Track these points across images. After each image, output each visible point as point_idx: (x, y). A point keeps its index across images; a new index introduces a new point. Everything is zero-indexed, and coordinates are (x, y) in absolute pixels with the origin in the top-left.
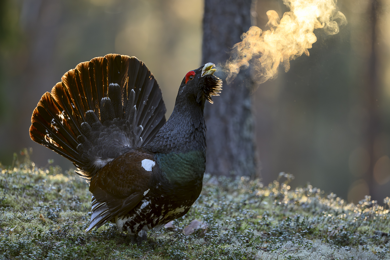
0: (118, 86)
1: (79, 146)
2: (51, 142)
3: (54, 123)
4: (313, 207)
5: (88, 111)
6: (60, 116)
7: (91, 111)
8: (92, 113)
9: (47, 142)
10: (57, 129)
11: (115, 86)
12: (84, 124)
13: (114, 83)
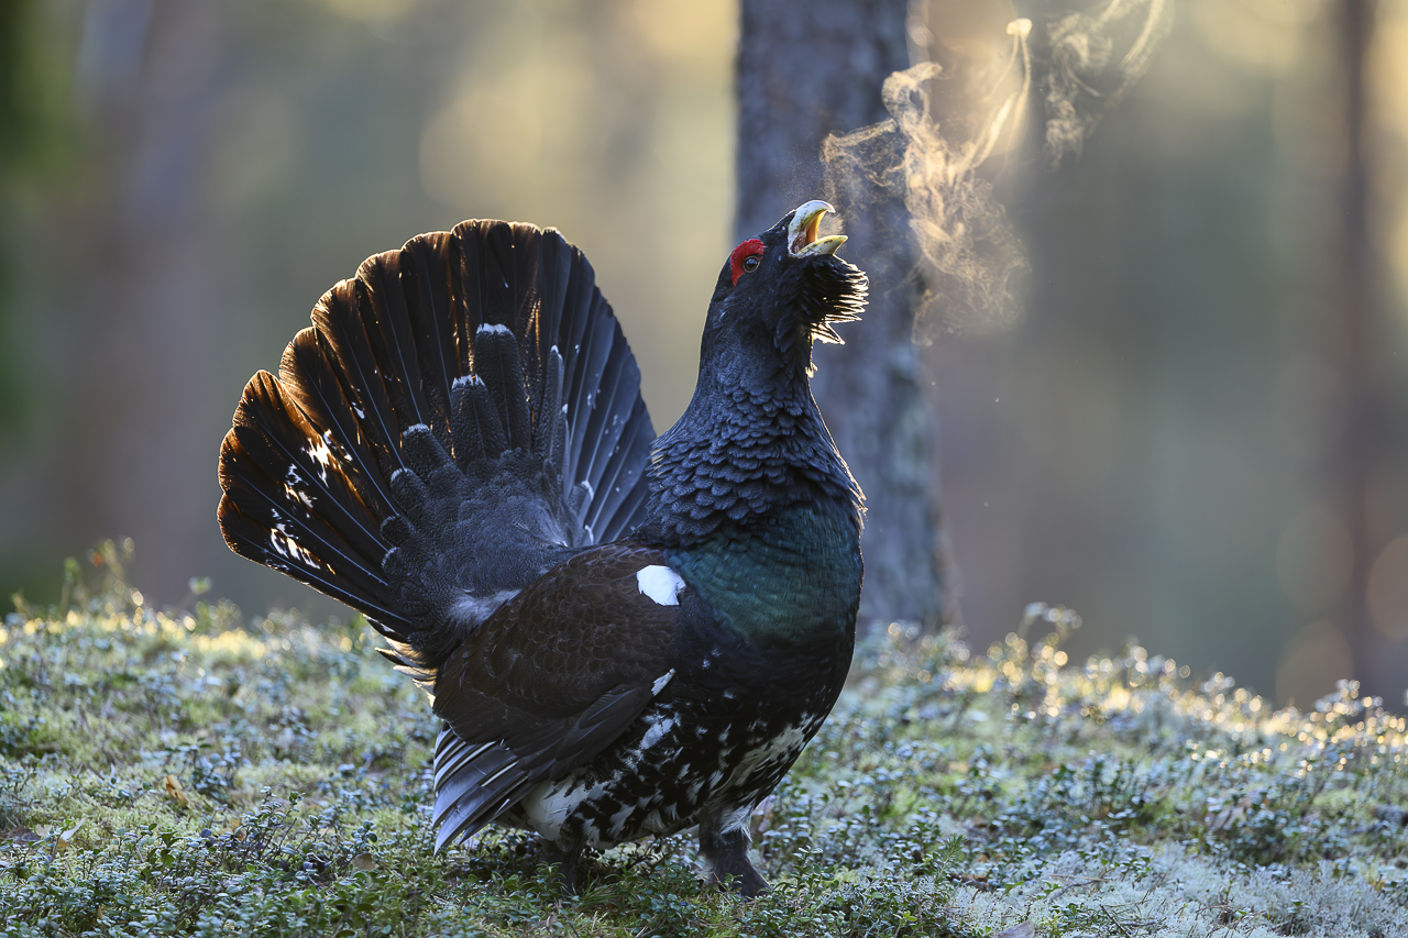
0: (506, 335)
1: (391, 555)
2: (295, 554)
3: (298, 479)
4: (1151, 725)
5: (412, 429)
6: (312, 453)
7: (421, 427)
8: (425, 433)
9: (283, 556)
10: (308, 502)
11: (496, 332)
12: (403, 474)
13: (493, 323)
